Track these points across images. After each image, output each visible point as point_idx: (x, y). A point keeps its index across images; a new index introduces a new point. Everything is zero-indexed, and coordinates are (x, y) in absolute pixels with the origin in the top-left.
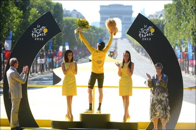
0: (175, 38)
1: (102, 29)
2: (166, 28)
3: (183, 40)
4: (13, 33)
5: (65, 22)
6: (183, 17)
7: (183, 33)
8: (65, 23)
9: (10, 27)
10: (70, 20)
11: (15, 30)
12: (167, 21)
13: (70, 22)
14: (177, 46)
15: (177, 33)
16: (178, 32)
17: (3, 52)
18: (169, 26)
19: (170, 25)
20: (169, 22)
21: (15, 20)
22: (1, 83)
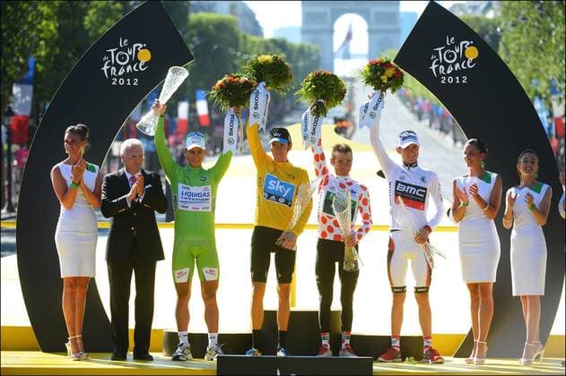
0: (534, 75)
1: (309, 48)
2: (505, 45)
3: (556, 80)
4: (36, 63)
5: (194, 27)
6: (557, 11)
7: (558, 61)
8: (195, 32)
9: (28, 45)
10: (210, 22)
11: (43, 53)
12: (506, 24)
13: (211, 27)
14: (541, 98)
15: (540, 58)
16: (542, 55)
17: (6, 122)
18: (515, 39)
19: (518, 35)
20: (514, 25)
21: (44, 23)
22: (2, 217)
